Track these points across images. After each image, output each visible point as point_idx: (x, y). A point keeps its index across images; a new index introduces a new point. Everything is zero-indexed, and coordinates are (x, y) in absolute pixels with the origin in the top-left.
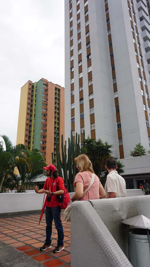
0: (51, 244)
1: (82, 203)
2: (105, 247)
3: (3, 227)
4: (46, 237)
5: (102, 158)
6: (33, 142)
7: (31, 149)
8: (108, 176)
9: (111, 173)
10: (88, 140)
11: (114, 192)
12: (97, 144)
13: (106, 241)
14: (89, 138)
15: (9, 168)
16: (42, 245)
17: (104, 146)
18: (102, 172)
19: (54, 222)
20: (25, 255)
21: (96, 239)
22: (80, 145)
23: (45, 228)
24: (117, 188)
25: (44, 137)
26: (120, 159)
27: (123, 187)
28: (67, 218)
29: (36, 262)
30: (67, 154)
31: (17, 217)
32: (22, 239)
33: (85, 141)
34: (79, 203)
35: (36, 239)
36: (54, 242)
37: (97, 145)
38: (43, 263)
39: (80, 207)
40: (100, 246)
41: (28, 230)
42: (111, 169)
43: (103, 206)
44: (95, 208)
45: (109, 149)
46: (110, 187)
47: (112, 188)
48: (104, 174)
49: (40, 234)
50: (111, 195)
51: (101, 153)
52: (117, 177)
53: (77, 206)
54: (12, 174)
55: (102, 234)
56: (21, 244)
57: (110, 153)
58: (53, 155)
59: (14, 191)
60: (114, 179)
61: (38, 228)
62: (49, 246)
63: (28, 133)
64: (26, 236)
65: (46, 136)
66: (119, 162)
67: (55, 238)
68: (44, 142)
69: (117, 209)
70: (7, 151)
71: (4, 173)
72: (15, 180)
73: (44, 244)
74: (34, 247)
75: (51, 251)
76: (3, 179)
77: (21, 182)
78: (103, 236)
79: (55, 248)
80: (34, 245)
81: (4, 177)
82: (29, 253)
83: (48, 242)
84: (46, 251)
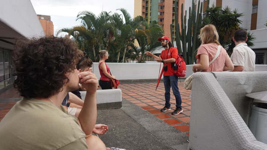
0: (171, 107)
1: (204, 75)
2: (225, 114)
3: (128, 90)
4: (165, 102)
5: (227, 29)
6: (150, 14)
7: (149, 21)
8: (235, 49)
9: (238, 45)
10: (213, 9)
11: (241, 65)
12: (223, 13)
13: (227, 110)
14: (213, 6)
15: (129, 41)
16: (162, 107)
17: (232, 15)
18: (226, 45)
19: (172, 90)
20: (148, 113)
21: (217, 107)
22: (202, 15)
23: (164, 95)
24: (245, 61)
25: (162, 7)
26: (251, 30)
27: (252, 61)
28: (188, 87)
29: (158, 119)
30: (187, 25)
31: (140, 83)
32: (145, 101)
33: (209, 10)
34: (201, 74)
35: (157, 102)
36: (173, 106)
37: (223, 15)
38: (164, 121)
39: (203, 78)
40: (221, 113)
41: (149, 95)
42: (240, 42)
43: (227, 78)
44: (217, 80)
45: (238, 18)
46: (237, 60)
47: (239, 61)
48: (228, 47)
49: (161, 99)
50: (237, 68)
51: (227, 23)
52: (246, 49)
53: (199, 76)
54: (133, 46)
55: (224, 103)
56: (145, 105)
57: (239, 23)
58: (172, 27)
59: (135, 61)
60: (242, 52)
61: (159, 94)
62: (169, 109)
63: (145, 5)
64: (148, 99)
65: (164, 6)
66: (249, 34)
67: (173, 103)
68: (162, 13)
69: (242, 82)
70: (127, 23)
71: (126, 45)
72: (136, 51)
73: (164, 106)
74: (156, 108)
75: (170, 113)
76: (125, 50)
77: (141, 54)
78: (224, 105)
79: (173, 111)
80: (155, 107)
81: (126, 48)
82: (152, 112)
83: (168, 105)
84: (166, 112)
